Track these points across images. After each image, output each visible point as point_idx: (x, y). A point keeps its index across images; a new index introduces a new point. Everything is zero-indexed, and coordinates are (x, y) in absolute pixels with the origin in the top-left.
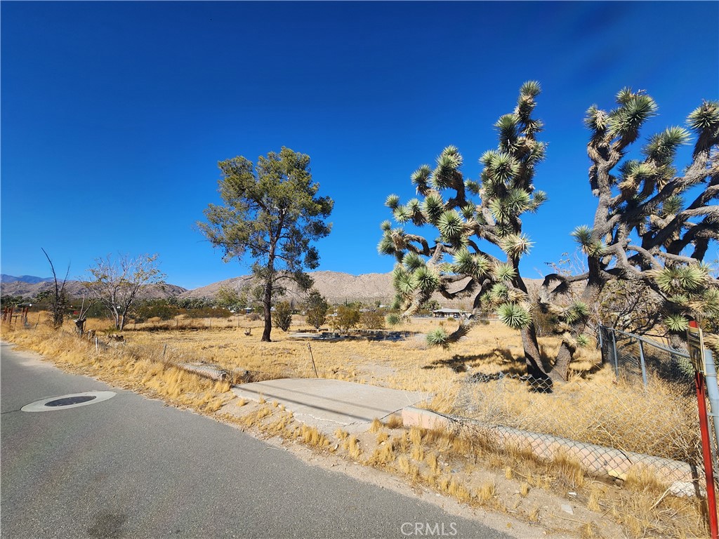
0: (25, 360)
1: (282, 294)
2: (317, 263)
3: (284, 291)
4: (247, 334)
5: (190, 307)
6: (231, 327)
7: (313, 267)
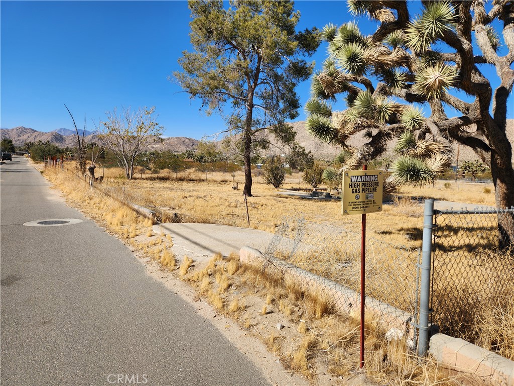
0: (51, 195)
1: (264, 147)
2: (297, 112)
3: (267, 145)
4: (235, 188)
5: (205, 161)
6: (226, 182)
7: (293, 117)
